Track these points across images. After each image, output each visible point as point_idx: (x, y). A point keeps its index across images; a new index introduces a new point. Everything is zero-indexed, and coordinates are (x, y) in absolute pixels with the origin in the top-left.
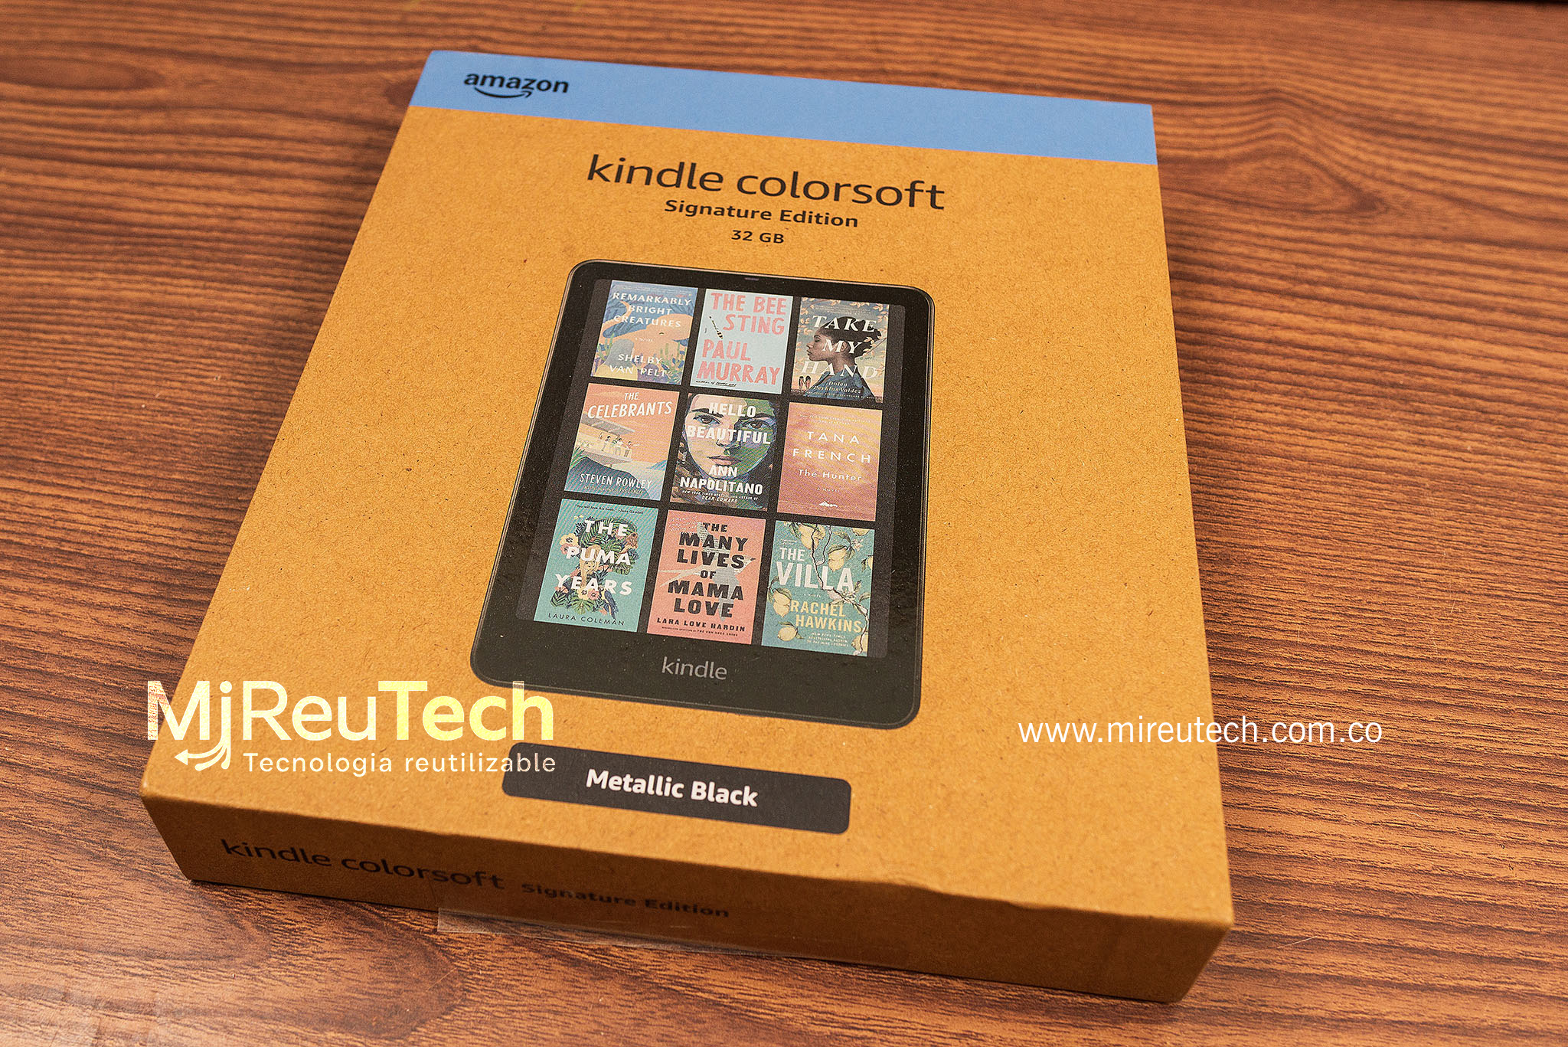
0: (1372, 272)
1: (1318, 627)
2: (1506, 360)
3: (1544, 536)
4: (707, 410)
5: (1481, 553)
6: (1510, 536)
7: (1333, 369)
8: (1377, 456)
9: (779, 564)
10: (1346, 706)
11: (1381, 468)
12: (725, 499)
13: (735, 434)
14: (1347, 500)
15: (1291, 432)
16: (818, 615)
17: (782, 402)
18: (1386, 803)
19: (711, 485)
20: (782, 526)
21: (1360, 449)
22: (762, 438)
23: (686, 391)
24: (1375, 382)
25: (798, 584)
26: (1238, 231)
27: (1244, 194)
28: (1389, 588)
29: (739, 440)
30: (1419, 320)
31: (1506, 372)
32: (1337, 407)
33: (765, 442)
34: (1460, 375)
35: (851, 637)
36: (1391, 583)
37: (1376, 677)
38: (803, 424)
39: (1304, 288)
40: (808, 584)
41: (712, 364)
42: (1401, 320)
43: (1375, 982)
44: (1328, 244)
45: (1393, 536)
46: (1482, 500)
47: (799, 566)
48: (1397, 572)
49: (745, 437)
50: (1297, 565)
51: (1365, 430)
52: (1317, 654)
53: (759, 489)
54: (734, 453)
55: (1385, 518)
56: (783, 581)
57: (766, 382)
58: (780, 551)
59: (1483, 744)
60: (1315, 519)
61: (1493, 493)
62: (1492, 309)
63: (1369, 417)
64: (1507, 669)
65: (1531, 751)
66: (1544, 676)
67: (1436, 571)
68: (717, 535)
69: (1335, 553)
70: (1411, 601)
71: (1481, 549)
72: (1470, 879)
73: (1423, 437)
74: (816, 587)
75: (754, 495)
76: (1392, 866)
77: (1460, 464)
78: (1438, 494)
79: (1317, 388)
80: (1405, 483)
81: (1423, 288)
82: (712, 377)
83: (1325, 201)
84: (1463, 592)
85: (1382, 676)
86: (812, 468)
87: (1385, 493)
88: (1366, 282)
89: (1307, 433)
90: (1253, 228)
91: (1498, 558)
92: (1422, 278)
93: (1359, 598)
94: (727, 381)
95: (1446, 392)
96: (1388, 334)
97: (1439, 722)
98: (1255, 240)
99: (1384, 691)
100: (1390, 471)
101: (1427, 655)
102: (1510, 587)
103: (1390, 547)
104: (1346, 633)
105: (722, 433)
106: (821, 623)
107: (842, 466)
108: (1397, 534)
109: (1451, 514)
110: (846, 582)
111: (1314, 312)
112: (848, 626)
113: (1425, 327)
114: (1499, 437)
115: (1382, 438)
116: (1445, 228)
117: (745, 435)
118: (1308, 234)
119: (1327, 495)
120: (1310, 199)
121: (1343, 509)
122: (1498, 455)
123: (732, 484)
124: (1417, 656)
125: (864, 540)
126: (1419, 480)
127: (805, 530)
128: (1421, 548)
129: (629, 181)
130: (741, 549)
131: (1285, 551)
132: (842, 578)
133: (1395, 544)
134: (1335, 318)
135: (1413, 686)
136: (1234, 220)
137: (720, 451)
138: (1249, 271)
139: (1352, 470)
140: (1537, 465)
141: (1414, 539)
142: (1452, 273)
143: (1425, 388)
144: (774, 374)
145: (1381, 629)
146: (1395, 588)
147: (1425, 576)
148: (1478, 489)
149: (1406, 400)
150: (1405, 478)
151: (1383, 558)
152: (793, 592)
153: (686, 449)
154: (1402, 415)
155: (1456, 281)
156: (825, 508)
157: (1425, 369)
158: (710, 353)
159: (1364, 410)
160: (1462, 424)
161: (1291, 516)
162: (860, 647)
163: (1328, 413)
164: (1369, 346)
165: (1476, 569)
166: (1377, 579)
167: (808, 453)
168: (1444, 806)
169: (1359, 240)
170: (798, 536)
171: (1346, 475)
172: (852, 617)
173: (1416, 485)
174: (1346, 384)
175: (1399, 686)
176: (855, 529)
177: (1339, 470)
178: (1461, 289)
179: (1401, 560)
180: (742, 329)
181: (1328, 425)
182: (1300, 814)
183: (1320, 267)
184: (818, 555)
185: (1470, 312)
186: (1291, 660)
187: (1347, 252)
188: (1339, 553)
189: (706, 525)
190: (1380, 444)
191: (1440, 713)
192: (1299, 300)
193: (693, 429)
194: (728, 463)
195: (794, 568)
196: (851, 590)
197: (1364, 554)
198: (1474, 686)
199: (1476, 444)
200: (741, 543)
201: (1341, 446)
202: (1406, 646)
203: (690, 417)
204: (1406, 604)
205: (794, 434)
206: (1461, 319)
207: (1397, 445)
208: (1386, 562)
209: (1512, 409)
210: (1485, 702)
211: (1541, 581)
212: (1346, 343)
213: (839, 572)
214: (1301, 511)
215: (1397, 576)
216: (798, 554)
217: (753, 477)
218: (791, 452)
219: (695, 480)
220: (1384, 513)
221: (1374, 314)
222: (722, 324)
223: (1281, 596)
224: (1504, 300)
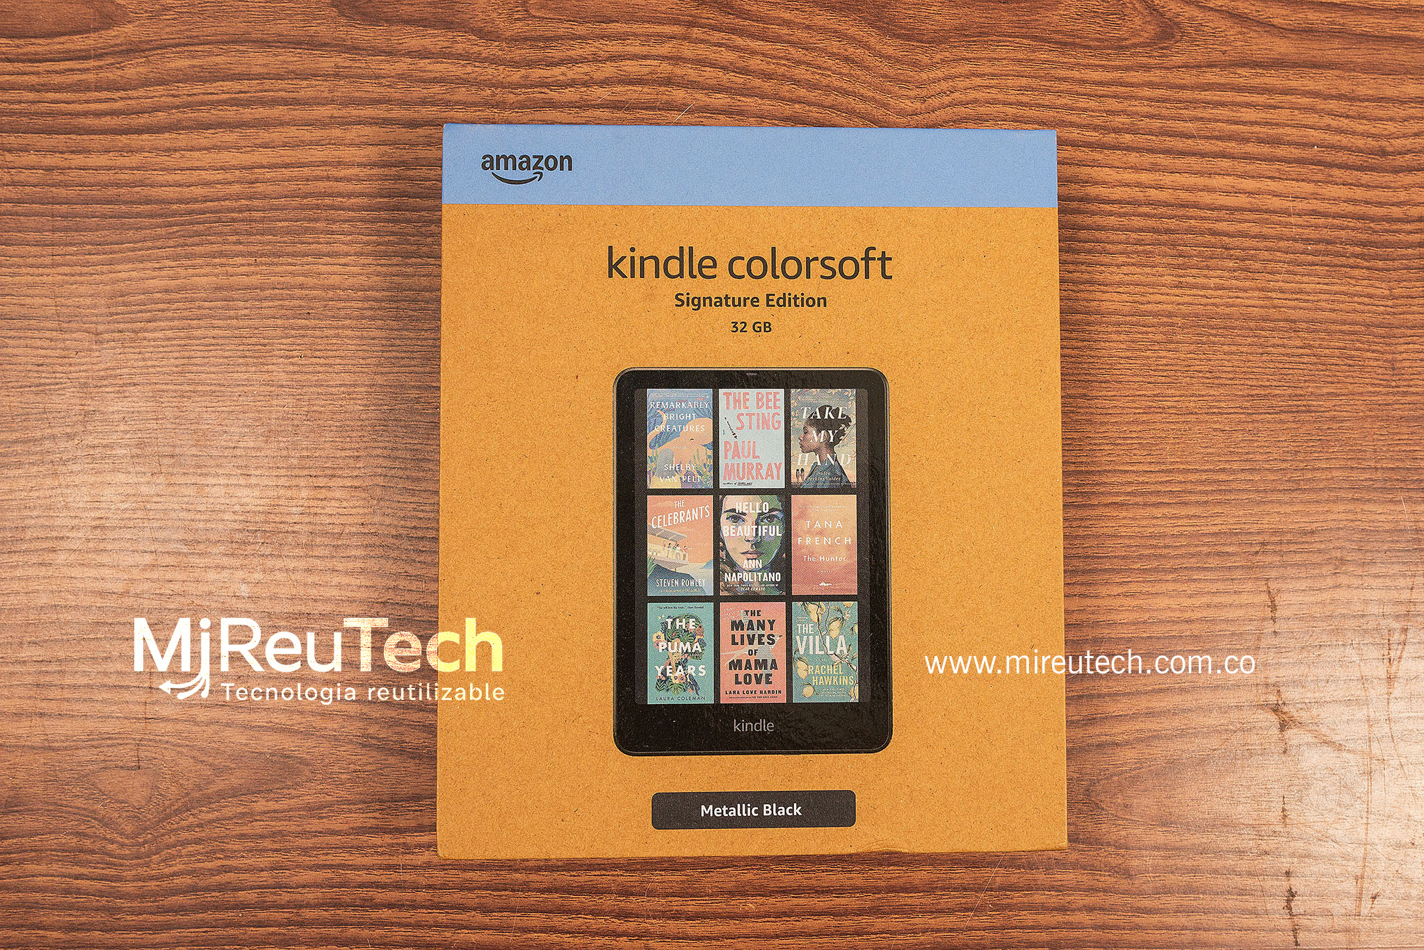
0: (1164, 112)
1: (1096, 457)
2: (1250, 193)
3: (1251, 358)
4: (734, 510)
5: (1208, 378)
6: (1229, 361)
7: (1125, 221)
8: (1149, 303)
9: (798, 638)
10: (1109, 514)
11: (1150, 314)
12: (757, 588)
13: (757, 529)
14: (1123, 346)
15: (1091, 288)
16: (826, 675)
17: (786, 494)
18: (1125, 580)
19: (746, 577)
20: (796, 605)
21: (1138, 298)
22: (774, 531)
23: (718, 493)
24: (1155, 231)
25: (811, 652)
26: (1065, 79)
27: (1072, 34)
28: (1145, 417)
29: (760, 535)
30: (1192, 160)
31: (1248, 206)
32: (1126, 260)
33: (778, 535)
34: (1215, 213)
35: (847, 689)
36: (1146, 413)
37: (1129, 490)
38: (803, 515)
39: (1110, 138)
40: (818, 652)
41: (733, 465)
42: (1180, 162)
43: (1109, 695)
44: (1132, 85)
45: (1152, 373)
46: (1214, 332)
47: (811, 637)
48: (1151, 404)
49: (764, 531)
50: (1087, 408)
51: (1143, 278)
52: (1095, 478)
53: (777, 576)
54: (758, 546)
55: (1148, 357)
56: (802, 651)
57: (773, 478)
58: (797, 627)
59: (1189, 528)
60: (1102, 366)
61: (1223, 324)
62: (1248, 140)
63: (1146, 266)
64: (1210, 470)
65: (1216, 529)
66: (1233, 472)
67: (1177, 399)
68: (755, 619)
69: (1112, 393)
70: (1158, 426)
71: (1208, 375)
72: (1168, 622)
73: (1182, 279)
74: (823, 653)
75: (775, 582)
76: (1125, 621)
77: (1204, 301)
78: (1186, 331)
79: (1113, 243)
80: (1164, 324)
81: (1199, 124)
82: (735, 479)
83: (1134, 33)
84: (1192, 413)
85: (1134, 488)
86: (812, 554)
87: (1150, 336)
88: (1157, 124)
89: (1102, 287)
90: (1076, 74)
91: (1216, 381)
92: (1199, 113)
93: (1125, 429)
94: (745, 480)
95: (1202, 233)
96: (1168, 179)
97: (1164, 517)
98: (1077, 88)
99: (1133, 500)
100: (1156, 315)
101: (1163, 467)
102: (1223, 404)
103: (1149, 383)
104: (1114, 459)
105: (747, 530)
106: (828, 681)
107: (831, 549)
108: (1155, 371)
109: (1192, 347)
110: (842, 648)
111: (1117, 164)
112: (845, 680)
113: (1196, 167)
114: (1234, 271)
115: (1153, 285)
116: (1224, 53)
117: (763, 530)
118: (1116, 75)
119: (1111, 344)
120: (1123, 33)
121: (1121, 354)
122: (1230, 289)
123: (760, 574)
124: (1157, 469)
125: (851, 610)
126: (1175, 320)
127: (812, 607)
128: (1170, 380)
129: (642, 276)
130: (772, 629)
131: (1079, 397)
132: (839, 644)
133: (1152, 380)
134: (1131, 168)
135: (1151, 493)
136: (1063, 65)
137: (748, 547)
138: (1072, 124)
139: (1130, 318)
140: (1256, 294)
141: (1165, 374)
142: (1223, 104)
143: (1189, 231)
144: (778, 469)
145: (1136, 452)
146: (1149, 417)
147: (1169, 404)
148: (1214, 322)
149: (1174, 245)
150: (1165, 320)
151: (1144, 392)
152: (811, 660)
153: (724, 548)
154: (1170, 260)
155: (1224, 112)
156: (824, 587)
157: (1192, 212)
158: (730, 454)
159: (1143, 259)
160: (1212, 263)
161: (1085, 366)
162: (854, 696)
163: (1118, 266)
164: (1153, 194)
165: (1202, 393)
166: (1138, 411)
167: (808, 541)
168: (1161, 576)
169: (1155, 76)
170: (808, 613)
171: (1126, 323)
172: (848, 674)
173: (1172, 325)
174: (1134, 235)
175: (1143, 494)
176: (844, 603)
177: (1122, 319)
178: (1228, 122)
179: (1155, 393)
180: (750, 428)
181: (1117, 278)
182: (1075, 595)
183: (1124, 112)
184: (822, 627)
185: (1232, 147)
186: (1078, 485)
187: (1147, 92)
188: (1115, 393)
189: (747, 612)
190: (1151, 290)
191: (1165, 510)
192: (1106, 151)
193: (727, 528)
194: (755, 556)
195: (808, 640)
196: (845, 652)
197: (1131, 392)
198: (1189, 487)
199: (1217, 280)
200: (772, 623)
201: (1125, 297)
202: (1150, 463)
203: (724, 517)
204: (1154, 429)
205: (796, 525)
206: (1223, 155)
207: (1164, 290)
208: (1145, 395)
209: (1247, 243)
210: (1193, 498)
211: (1243, 396)
212: (1137, 193)
213: (836, 639)
214: (1092, 360)
215: (1151, 407)
216: (809, 628)
217: (773, 567)
218: (797, 541)
219: (734, 574)
220: (1149, 353)
221: (1162, 160)
222: (735, 424)
223: (1075, 435)
224: (1257, 129)
